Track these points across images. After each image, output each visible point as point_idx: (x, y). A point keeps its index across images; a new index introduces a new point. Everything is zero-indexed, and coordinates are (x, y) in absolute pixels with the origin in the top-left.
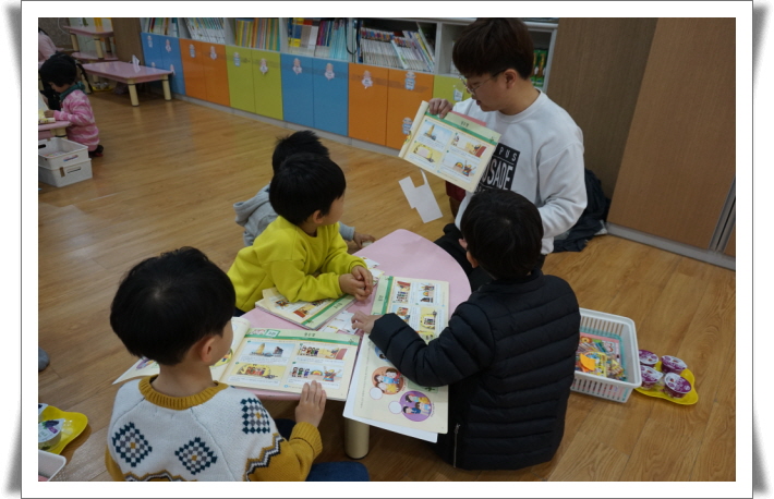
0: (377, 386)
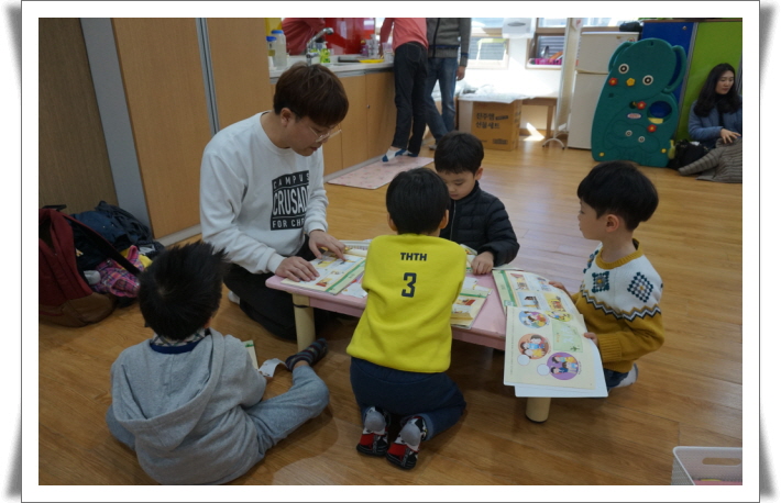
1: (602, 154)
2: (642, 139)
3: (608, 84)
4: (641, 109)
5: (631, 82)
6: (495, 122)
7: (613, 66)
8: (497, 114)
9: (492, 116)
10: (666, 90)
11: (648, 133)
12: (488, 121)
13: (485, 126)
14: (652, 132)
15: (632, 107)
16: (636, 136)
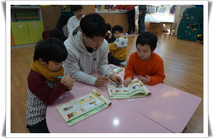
1: (179, 37)
2: (190, 33)
3: (182, 19)
4: (190, 25)
5: (188, 18)
6: (155, 27)
7: (184, 14)
8: (156, 26)
9: (155, 26)
10: (197, 21)
11: (191, 32)
12: (154, 27)
13: (153, 29)
14: (192, 32)
15: (188, 25)
16: (188, 32)
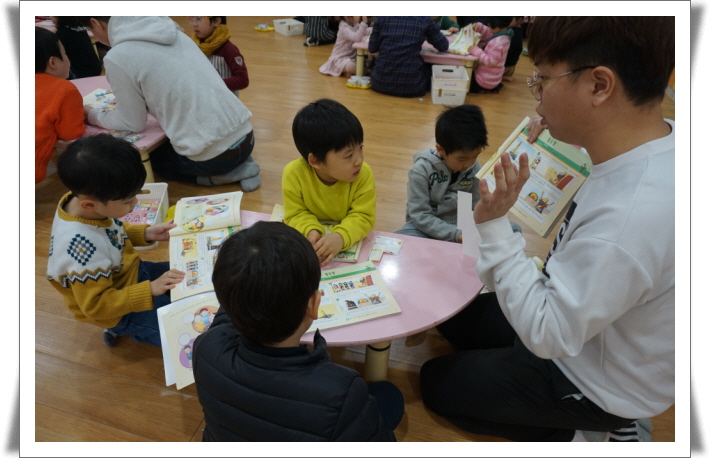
0: (196, 315)
